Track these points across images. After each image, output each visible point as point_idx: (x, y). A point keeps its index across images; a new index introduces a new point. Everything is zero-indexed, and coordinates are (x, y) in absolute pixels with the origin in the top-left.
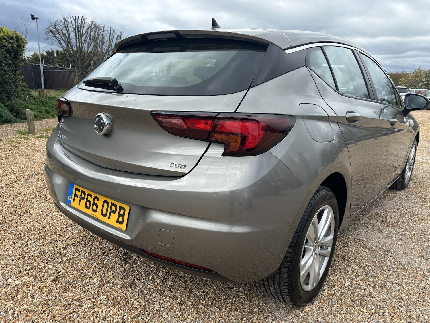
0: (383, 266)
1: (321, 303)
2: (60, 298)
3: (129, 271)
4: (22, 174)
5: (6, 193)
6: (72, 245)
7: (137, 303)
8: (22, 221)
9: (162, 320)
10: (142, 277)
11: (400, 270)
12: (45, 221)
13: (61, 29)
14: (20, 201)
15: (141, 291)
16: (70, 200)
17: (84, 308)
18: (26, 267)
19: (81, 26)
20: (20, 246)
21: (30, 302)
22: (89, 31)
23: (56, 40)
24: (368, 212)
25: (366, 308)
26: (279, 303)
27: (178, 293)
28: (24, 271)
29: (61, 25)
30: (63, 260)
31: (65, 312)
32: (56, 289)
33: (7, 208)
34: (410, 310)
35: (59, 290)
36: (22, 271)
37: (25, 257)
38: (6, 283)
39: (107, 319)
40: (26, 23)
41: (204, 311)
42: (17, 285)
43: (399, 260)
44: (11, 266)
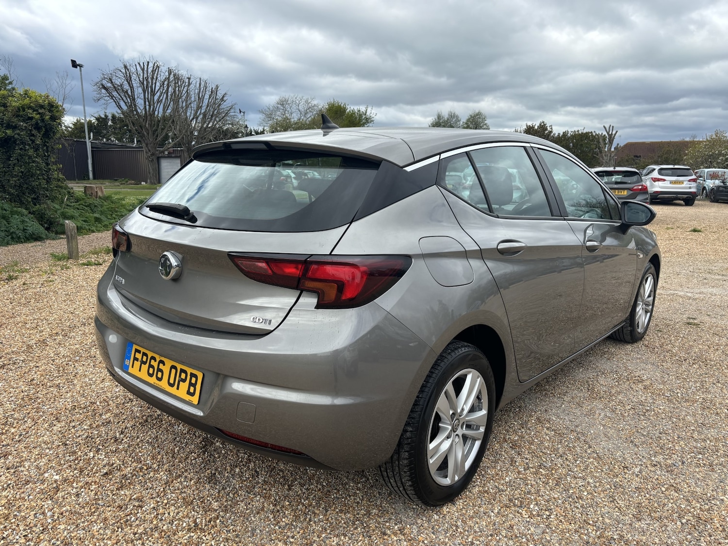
0: (568, 454)
1: (465, 503)
2: (113, 496)
3: (208, 462)
4: (60, 325)
5: (37, 354)
6: (132, 427)
7: (216, 503)
8: (62, 395)
9: (247, 523)
10: (225, 469)
11: (592, 460)
12: (94, 395)
13: (119, 84)
14: (57, 366)
15: (223, 487)
16: (128, 365)
17: (145, 509)
18: (68, 458)
19: (152, 78)
20: (60, 429)
21: (74, 502)
22: (165, 86)
23: (113, 101)
24: (571, 377)
25: (526, 509)
26: (408, 503)
27: (273, 491)
28: (66, 463)
29: (120, 76)
30: (118, 448)
31: (120, 514)
32: (108, 485)
33: (39, 376)
34: (587, 513)
35: (112, 487)
36: (62, 462)
37: (66, 445)
38: (41, 479)
39: (175, 523)
40: (64, 82)
41: (304, 513)
42: (56, 481)
43: (595, 446)
44: (48, 456)
